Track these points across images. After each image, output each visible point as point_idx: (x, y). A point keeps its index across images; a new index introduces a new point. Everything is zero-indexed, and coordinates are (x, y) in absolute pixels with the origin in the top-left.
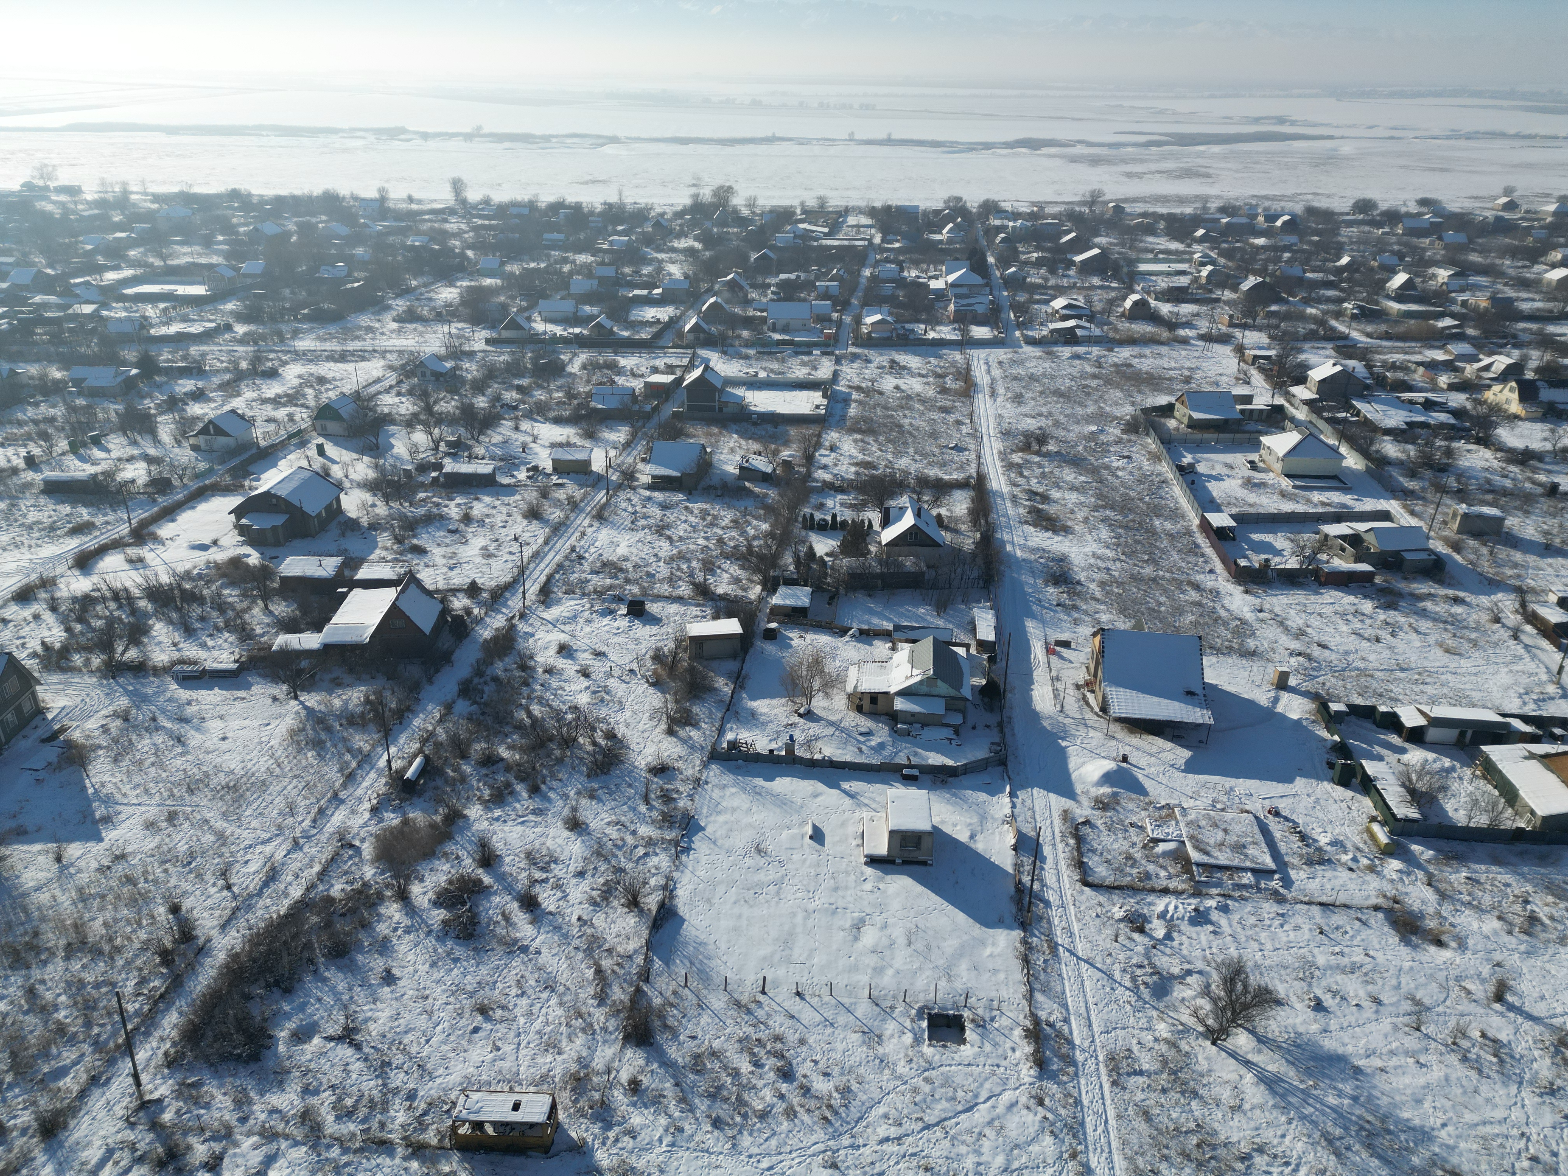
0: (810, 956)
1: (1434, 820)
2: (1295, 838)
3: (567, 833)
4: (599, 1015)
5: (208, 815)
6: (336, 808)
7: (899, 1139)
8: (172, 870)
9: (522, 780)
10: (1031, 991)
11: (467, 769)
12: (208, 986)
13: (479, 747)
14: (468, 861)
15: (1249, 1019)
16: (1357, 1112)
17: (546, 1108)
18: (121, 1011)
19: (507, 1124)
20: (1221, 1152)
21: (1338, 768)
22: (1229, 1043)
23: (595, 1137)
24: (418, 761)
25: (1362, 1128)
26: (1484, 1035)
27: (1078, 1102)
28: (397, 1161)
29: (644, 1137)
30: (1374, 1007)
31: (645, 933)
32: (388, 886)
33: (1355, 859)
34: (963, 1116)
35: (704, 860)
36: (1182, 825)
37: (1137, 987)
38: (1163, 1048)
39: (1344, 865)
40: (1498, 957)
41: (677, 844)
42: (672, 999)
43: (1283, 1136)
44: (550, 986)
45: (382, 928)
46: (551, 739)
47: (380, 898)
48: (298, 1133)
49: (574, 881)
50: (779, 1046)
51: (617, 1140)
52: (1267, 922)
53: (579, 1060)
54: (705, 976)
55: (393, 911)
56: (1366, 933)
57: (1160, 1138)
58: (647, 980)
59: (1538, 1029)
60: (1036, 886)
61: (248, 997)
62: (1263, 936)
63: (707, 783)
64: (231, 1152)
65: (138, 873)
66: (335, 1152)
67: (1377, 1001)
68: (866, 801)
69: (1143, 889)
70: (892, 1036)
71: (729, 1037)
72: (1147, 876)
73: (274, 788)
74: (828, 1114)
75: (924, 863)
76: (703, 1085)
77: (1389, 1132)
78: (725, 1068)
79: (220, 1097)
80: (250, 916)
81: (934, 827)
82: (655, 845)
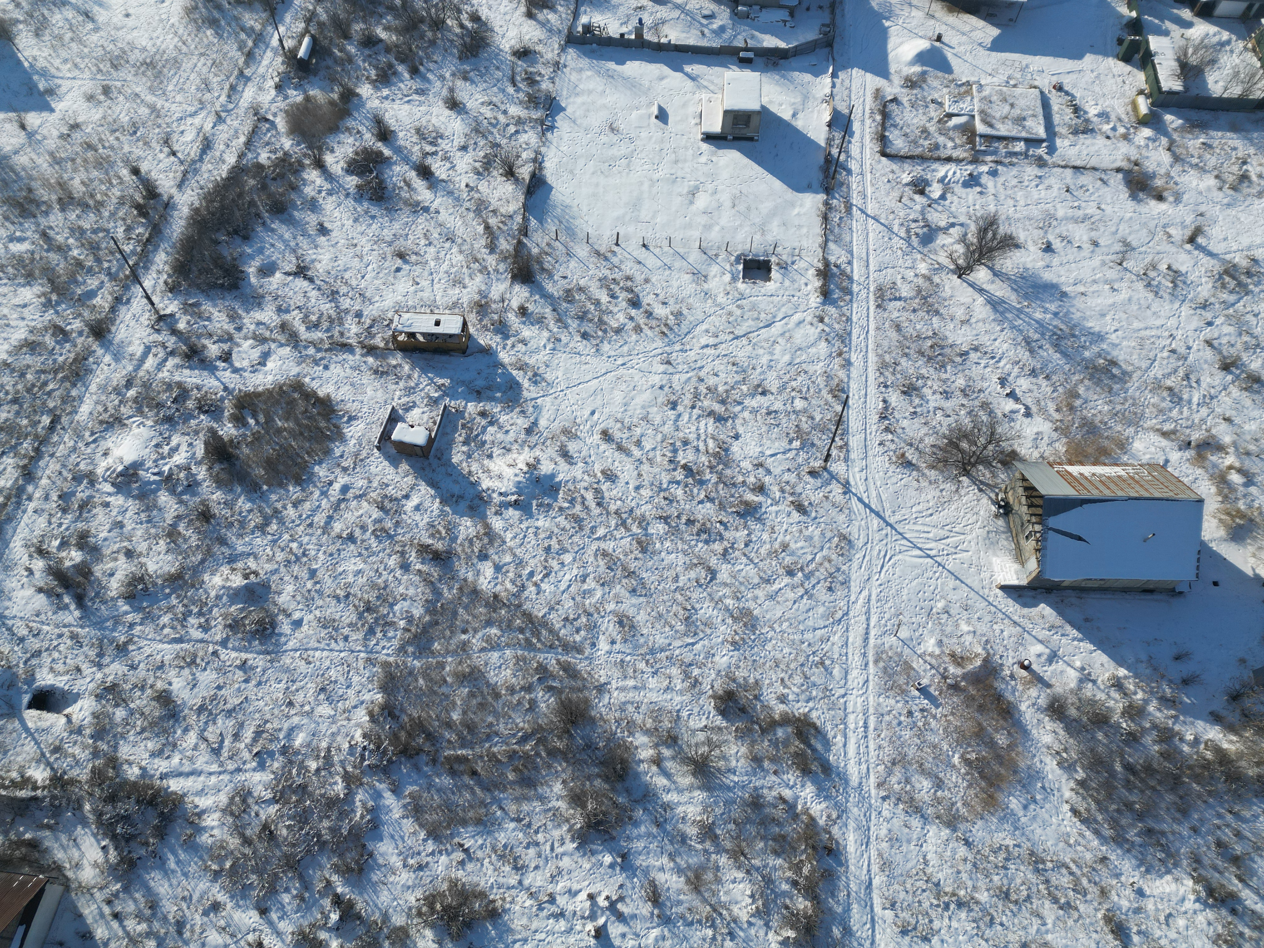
0: (654, 217)
1: (1194, 92)
2: (1069, 111)
3: (447, 112)
4: (491, 261)
5: (138, 90)
6: (245, 85)
7: (715, 345)
8: (122, 138)
9: (402, 61)
10: (826, 241)
11: (352, 49)
12: (182, 233)
13: (358, 27)
14: (368, 136)
15: (991, 259)
16: (1055, 323)
17: (460, 325)
18: (121, 252)
19: (433, 334)
20: (947, 351)
21: (1126, 44)
22: (971, 277)
23: (498, 344)
24: (306, 41)
25: (1055, 334)
26: (1169, 268)
27: (849, 320)
28: (358, 357)
29: (533, 344)
30: (1092, 248)
31: (522, 198)
32: (305, 155)
33: (1114, 129)
34: (763, 330)
35: (566, 137)
36: (976, 100)
37: (909, 237)
38: (920, 281)
39: (1102, 133)
40: (1202, 208)
41: (542, 124)
42: (547, 249)
43: (995, 340)
44: (450, 239)
45: (309, 191)
46: (422, 20)
47: (302, 166)
48: (282, 338)
49: (459, 154)
50: (629, 283)
51: (513, 346)
52: (1026, 183)
53: (480, 292)
54: (571, 232)
55: (313, 176)
56: (1105, 190)
57: (905, 342)
58: (526, 235)
59: (1213, 262)
60: (842, 157)
61: (217, 243)
62: (1020, 195)
63: (565, 66)
64: (236, 350)
65: (95, 140)
66: (311, 351)
67: (1095, 244)
68: (705, 83)
69: (931, 158)
70: (715, 276)
71: (592, 278)
72: (937, 147)
73: (187, 65)
74: (665, 330)
75: (751, 139)
76: (573, 310)
77: (1073, 336)
78: (590, 299)
79: (217, 314)
80: (198, 178)
81: (763, 107)
82: (524, 123)
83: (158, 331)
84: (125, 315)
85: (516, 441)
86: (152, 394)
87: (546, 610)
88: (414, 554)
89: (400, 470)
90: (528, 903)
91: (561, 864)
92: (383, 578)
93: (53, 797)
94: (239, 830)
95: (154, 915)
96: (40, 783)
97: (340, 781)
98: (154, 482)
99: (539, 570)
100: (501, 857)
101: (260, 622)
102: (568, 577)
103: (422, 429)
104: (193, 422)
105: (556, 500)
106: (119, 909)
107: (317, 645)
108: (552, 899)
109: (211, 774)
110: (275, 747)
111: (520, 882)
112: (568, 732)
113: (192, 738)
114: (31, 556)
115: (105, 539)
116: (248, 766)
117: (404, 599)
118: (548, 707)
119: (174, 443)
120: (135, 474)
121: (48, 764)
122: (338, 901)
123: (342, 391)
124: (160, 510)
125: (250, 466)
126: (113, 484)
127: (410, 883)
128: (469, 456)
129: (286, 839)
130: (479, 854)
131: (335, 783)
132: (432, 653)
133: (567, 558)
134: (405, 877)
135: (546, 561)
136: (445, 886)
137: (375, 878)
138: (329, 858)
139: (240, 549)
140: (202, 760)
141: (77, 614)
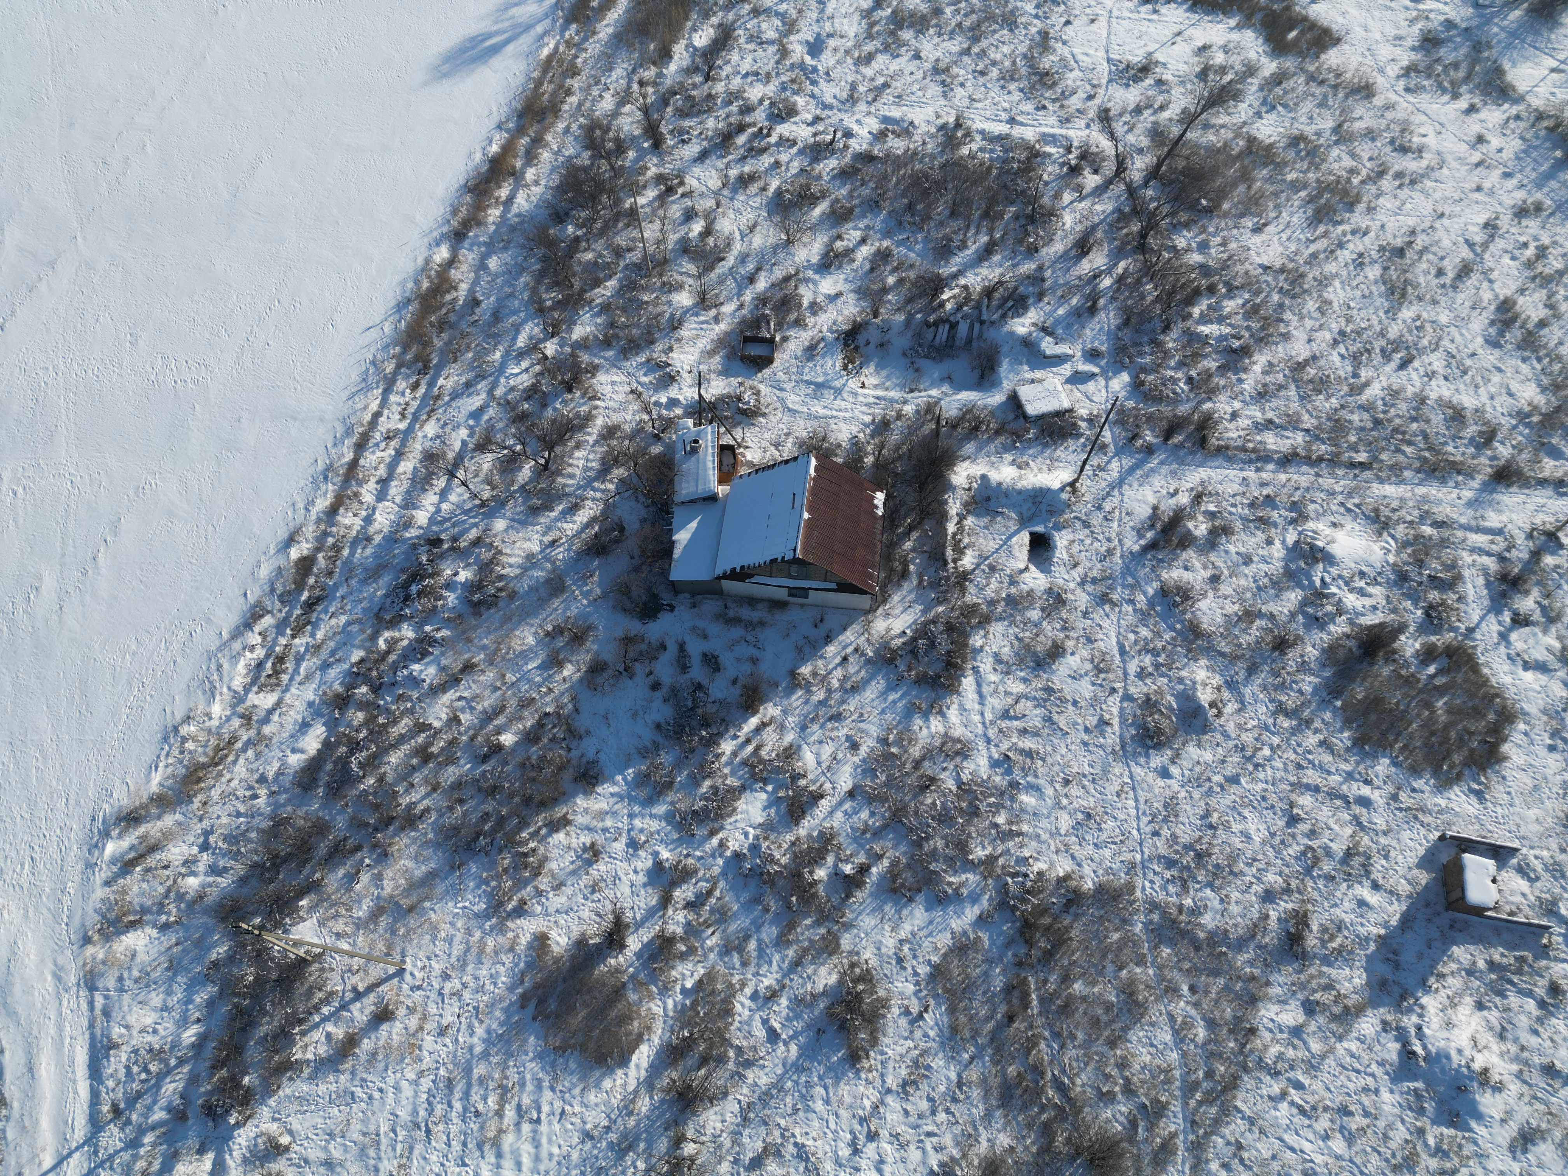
83: (1530, 536)
84: (1541, 497)
85: (1523, 1048)
86: (1434, 552)
87: (1248, 1113)
88: (1290, 906)
89: (1415, 871)
90: (867, 1103)
91: (912, 1147)
92: (1246, 869)
93: (948, 578)
94: (928, 754)
95: (846, 691)
96: (960, 563)
97: (987, 852)
98: (1312, 582)
99: (1309, 1098)
100: (916, 1063)
101: (1159, 731)
102: (1307, 1146)
103: (1496, 896)
104: (1408, 604)
105: (1434, 1122)
106: (851, 660)
107: (1142, 800)
108: (872, 1136)
109: (982, 714)
110: (1017, 775)
111: (889, 1091)
112: (1078, 1154)
113: (1017, 688)
114: (1192, 489)
115: (1227, 552)
116: (993, 749)
117: (1222, 900)
118: (1108, 1121)
119: (1370, 590)
120: (1316, 561)
121: (978, 565)
122: (864, 870)
123: (1519, 775)
124: (1277, 596)
125: (1364, 679)
126: (1297, 542)
127: (884, 950)
128: (1470, 972)
129: (922, 803)
130: (918, 1034)
131: (984, 847)
132: (1156, 947)
133: (1338, 1145)
134: (889, 943)
135: (1326, 1109)
136: (882, 993)
137: (887, 908)
138: (905, 853)
139: (1247, 691)
140: (996, 703)
141: (1136, 548)
